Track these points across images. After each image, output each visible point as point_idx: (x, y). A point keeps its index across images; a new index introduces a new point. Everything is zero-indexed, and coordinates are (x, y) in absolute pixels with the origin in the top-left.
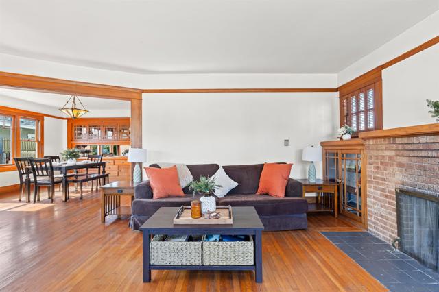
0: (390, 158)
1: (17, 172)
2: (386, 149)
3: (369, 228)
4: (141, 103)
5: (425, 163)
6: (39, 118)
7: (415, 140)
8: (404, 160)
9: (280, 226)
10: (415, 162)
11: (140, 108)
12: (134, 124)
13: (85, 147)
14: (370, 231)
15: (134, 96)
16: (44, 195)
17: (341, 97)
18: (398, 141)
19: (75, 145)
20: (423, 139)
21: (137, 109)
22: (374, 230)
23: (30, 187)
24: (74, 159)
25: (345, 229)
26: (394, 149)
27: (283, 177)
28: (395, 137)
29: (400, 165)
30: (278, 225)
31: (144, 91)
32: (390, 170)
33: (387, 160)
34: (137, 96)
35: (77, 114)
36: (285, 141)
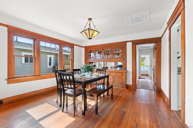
6: (72, 46)
19: (88, 62)
35: (92, 34)
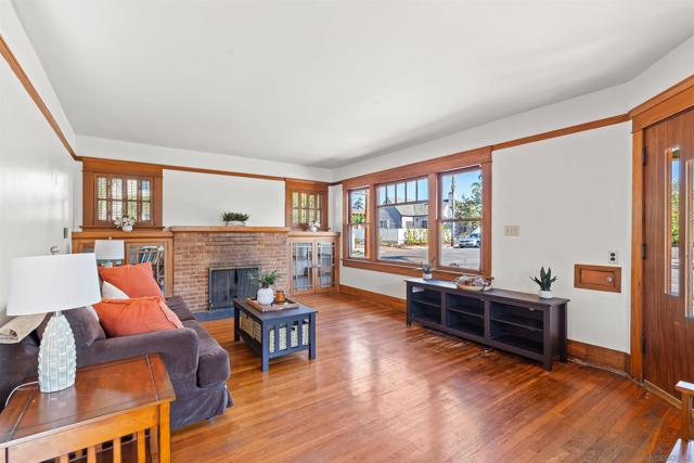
0: (199, 247)
2: (199, 241)
5: (225, 249)
7: (223, 235)
8: (212, 248)
10: (219, 249)
18: (211, 235)
20: (228, 235)
26: (205, 240)
28: (207, 232)
29: (208, 252)
32: (199, 256)
33: (196, 249)
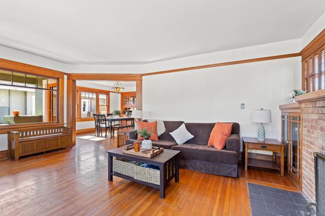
0: (316, 121)
1: (94, 121)
2: (313, 112)
3: (303, 190)
4: (142, 82)
6: (107, 93)
9: (213, 171)
11: (141, 85)
12: (138, 95)
13: (129, 109)
14: (304, 193)
15: (138, 78)
16: (104, 134)
17: (303, 60)
18: (318, 104)
21: (140, 86)
22: (305, 193)
23: (99, 129)
24: (118, 116)
25: (280, 187)
26: (316, 112)
27: (223, 133)
30: (212, 170)
31: (143, 75)
33: (314, 124)
34: (139, 78)
35: (119, 90)
36: (242, 104)
